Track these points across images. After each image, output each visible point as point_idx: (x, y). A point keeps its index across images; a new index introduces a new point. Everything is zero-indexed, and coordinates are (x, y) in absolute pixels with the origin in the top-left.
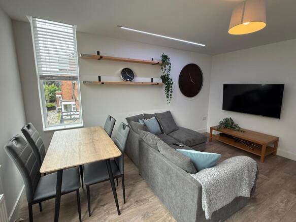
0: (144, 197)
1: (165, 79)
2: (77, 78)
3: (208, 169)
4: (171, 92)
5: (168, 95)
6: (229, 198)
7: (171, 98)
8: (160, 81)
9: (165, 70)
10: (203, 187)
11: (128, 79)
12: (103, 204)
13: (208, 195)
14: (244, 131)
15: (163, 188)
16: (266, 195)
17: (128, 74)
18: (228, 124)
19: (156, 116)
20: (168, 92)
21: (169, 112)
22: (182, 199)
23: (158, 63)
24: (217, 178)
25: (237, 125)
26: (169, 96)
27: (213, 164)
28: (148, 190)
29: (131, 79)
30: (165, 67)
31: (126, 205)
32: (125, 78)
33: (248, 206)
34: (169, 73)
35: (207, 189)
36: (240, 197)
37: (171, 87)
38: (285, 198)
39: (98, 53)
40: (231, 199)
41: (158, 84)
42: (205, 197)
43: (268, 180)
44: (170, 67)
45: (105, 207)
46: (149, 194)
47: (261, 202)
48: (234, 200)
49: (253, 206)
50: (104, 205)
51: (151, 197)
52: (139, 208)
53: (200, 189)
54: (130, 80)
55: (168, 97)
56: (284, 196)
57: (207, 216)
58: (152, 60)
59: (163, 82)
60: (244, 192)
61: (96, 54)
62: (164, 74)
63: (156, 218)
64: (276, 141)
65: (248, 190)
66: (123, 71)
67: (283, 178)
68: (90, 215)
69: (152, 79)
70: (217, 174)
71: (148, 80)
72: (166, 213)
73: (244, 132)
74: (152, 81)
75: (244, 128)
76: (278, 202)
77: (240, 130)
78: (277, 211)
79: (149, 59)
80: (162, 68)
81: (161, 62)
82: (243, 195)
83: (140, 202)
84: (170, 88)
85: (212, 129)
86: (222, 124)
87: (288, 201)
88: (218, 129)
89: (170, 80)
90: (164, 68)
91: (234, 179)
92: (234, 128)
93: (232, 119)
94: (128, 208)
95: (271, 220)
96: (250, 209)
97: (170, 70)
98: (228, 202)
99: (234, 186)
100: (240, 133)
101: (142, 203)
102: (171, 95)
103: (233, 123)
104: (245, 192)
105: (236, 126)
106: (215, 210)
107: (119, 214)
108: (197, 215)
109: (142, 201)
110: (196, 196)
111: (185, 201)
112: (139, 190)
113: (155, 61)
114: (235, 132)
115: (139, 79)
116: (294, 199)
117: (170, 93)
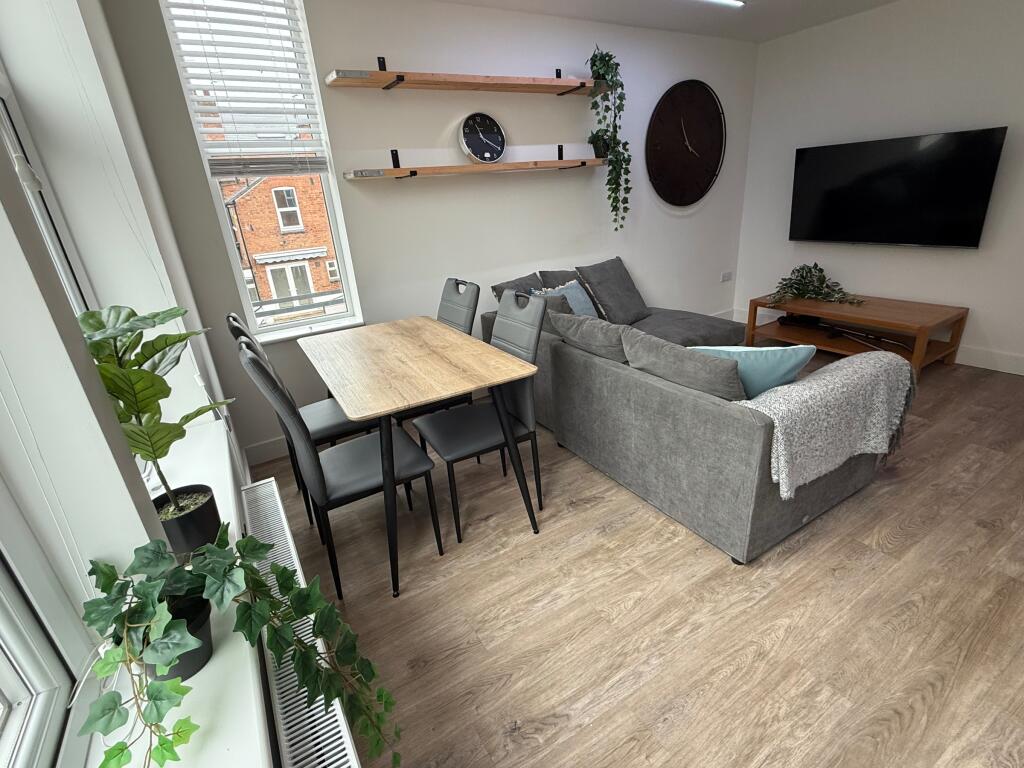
0: (587, 494)
1: (605, 145)
2: (325, 163)
3: (779, 388)
4: (627, 190)
5: (616, 200)
6: (836, 455)
7: (626, 209)
8: (588, 153)
9: (607, 109)
10: (777, 424)
11: (487, 155)
12: (486, 514)
13: (789, 443)
14: (858, 302)
15: (646, 460)
16: (923, 460)
17: (483, 134)
18: (807, 284)
19: (581, 275)
20: (616, 190)
21: (619, 260)
22: (710, 469)
23: (583, 85)
24: (810, 402)
25: (837, 284)
26: (621, 206)
27: (789, 377)
28: (596, 476)
29: (497, 154)
30: (606, 98)
31: (545, 514)
32: (477, 149)
33: (873, 486)
34: (618, 122)
35: (787, 427)
36: (860, 455)
37: (627, 172)
38: (974, 462)
39: (382, 63)
40: (840, 460)
41: (584, 164)
42: (782, 447)
43: (930, 426)
44: (621, 97)
45: (492, 522)
46: (600, 485)
47: (910, 475)
48: (845, 463)
49: (889, 485)
50: (487, 518)
51: (607, 490)
52: (583, 515)
53: (770, 427)
54: (492, 158)
55: (615, 209)
56: (973, 457)
57: (785, 492)
58: (558, 74)
59: (597, 157)
60: (872, 443)
61: (376, 68)
62: (603, 126)
63: (635, 530)
64: (957, 322)
65: (885, 434)
66: (466, 124)
67: (972, 419)
68: (460, 541)
69: (560, 149)
70: (807, 394)
71: (548, 153)
72: (658, 519)
73: (860, 303)
74: (561, 157)
75: (860, 293)
76: (955, 472)
77: (845, 299)
78: (954, 490)
79: (545, 75)
80: (595, 105)
81: (590, 83)
82: (869, 450)
83: (581, 503)
84: (624, 177)
85: (755, 305)
86: (787, 285)
87: (983, 467)
88: (775, 303)
89: (621, 149)
90: (602, 105)
91: (852, 407)
92: (828, 295)
93: (820, 266)
94: (554, 519)
95: (936, 507)
96: (881, 492)
97: (620, 108)
98: (831, 467)
99: (849, 426)
100: (847, 306)
101: (588, 506)
102: (625, 201)
103: (822, 280)
104: (876, 442)
105: (834, 288)
106: (801, 482)
107: (537, 532)
108: (758, 497)
109: (588, 501)
110: (758, 448)
111: (721, 473)
112: (570, 480)
113: (570, 79)
114: (829, 305)
115: (519, 152)
116: (999, 461)
117: (622, 194)
